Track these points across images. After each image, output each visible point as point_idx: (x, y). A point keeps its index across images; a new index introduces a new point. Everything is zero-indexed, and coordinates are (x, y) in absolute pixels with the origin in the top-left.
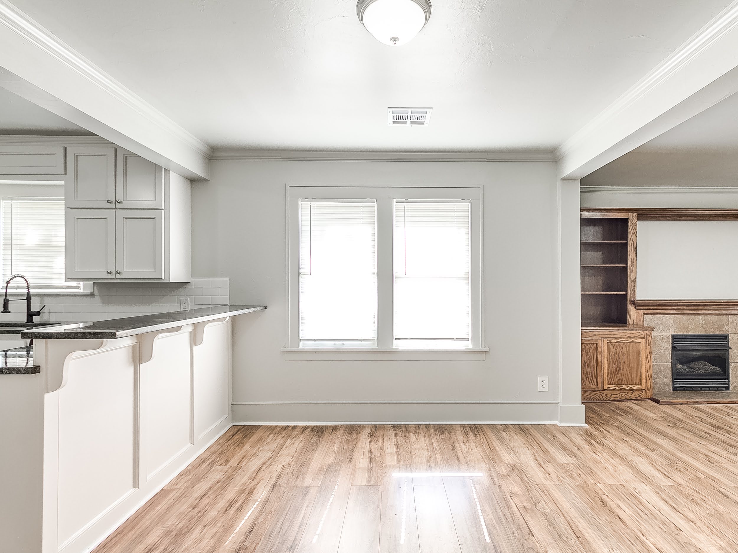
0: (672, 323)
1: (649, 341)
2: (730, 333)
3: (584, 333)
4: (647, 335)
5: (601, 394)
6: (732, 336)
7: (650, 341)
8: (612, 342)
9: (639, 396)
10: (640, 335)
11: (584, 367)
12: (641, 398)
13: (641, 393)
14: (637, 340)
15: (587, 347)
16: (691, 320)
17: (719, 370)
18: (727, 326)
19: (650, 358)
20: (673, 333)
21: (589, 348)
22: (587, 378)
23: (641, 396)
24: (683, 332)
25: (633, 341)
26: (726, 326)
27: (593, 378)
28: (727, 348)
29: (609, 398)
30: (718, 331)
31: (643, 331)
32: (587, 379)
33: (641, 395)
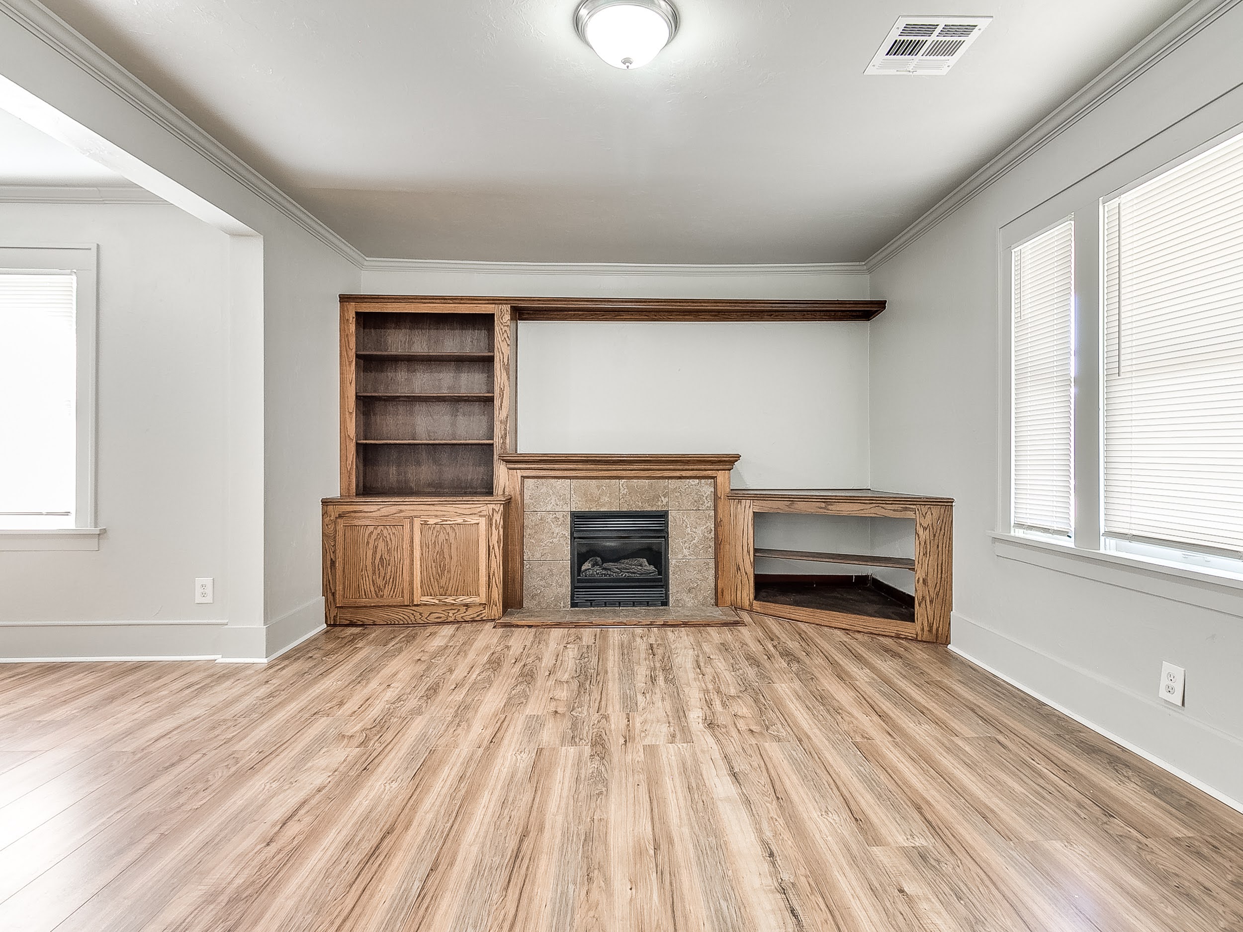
0: (572, 492)
1: (496, 521)
2: (670, 509)
3: (383, 508)
4: (493, 512)
5: (412, 612)
6: (673, 514)
7: (498, 522)
8: (428, 523)
9: (478, 616)
10: (481, 512)
11: (380, 566)
12: (482, 618)
13: (481, 611)
14: (473, 520)
15: (385, 532)
16: (604, 488)
17: (653, 573)
18: (665, 497)
19: (498, 550)
20: (574, 510)
21: (389, 534)
22: (385, 584)
23: (483, 616)
24: (591, 508)
25: (464, 521)
26: (663, 498)
27: (397, 584)
28: (662, 533)
29: (426, 620)
30: (649, 505)
31: (487, 504)
32: (385, 587)
33: (481, 614)
